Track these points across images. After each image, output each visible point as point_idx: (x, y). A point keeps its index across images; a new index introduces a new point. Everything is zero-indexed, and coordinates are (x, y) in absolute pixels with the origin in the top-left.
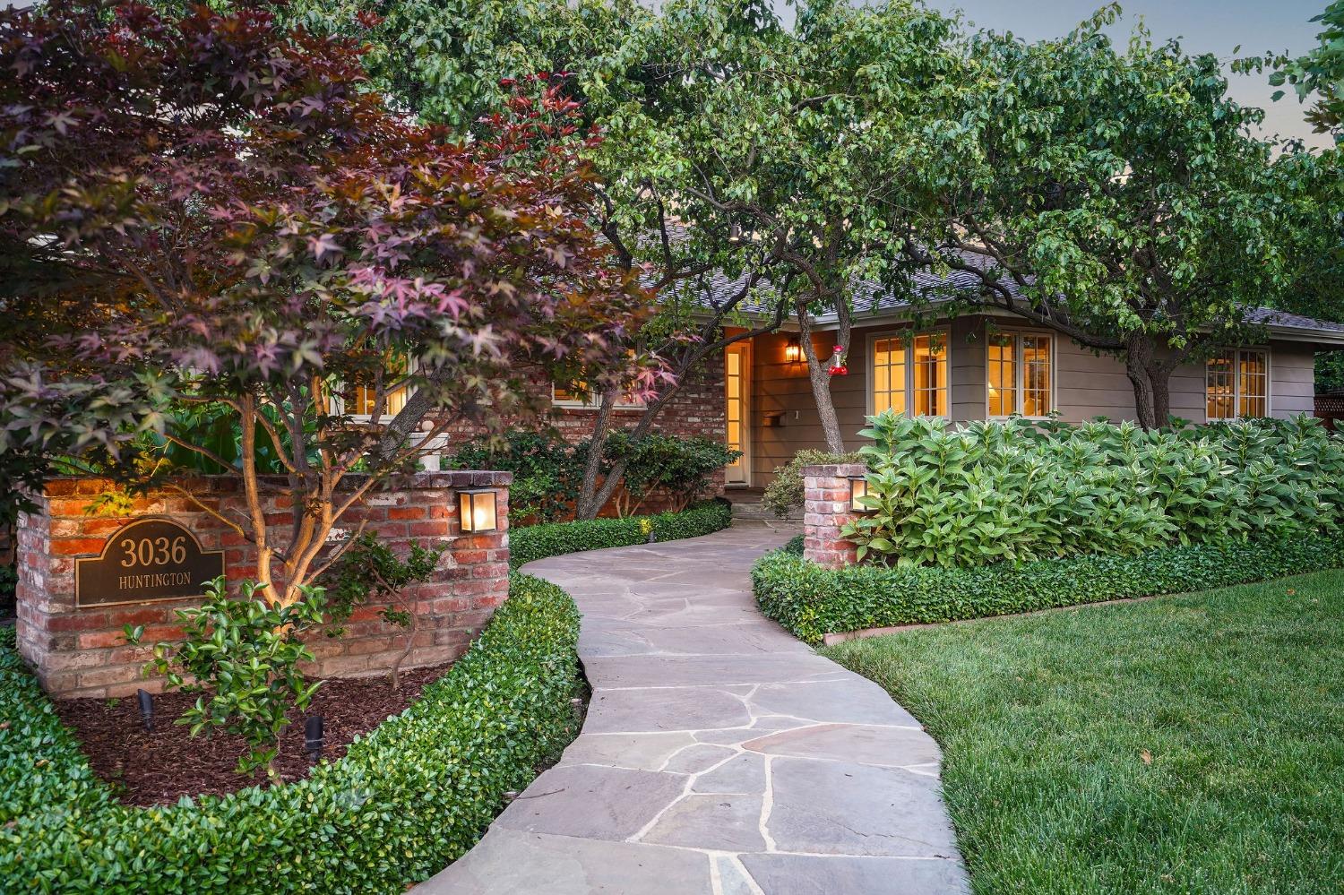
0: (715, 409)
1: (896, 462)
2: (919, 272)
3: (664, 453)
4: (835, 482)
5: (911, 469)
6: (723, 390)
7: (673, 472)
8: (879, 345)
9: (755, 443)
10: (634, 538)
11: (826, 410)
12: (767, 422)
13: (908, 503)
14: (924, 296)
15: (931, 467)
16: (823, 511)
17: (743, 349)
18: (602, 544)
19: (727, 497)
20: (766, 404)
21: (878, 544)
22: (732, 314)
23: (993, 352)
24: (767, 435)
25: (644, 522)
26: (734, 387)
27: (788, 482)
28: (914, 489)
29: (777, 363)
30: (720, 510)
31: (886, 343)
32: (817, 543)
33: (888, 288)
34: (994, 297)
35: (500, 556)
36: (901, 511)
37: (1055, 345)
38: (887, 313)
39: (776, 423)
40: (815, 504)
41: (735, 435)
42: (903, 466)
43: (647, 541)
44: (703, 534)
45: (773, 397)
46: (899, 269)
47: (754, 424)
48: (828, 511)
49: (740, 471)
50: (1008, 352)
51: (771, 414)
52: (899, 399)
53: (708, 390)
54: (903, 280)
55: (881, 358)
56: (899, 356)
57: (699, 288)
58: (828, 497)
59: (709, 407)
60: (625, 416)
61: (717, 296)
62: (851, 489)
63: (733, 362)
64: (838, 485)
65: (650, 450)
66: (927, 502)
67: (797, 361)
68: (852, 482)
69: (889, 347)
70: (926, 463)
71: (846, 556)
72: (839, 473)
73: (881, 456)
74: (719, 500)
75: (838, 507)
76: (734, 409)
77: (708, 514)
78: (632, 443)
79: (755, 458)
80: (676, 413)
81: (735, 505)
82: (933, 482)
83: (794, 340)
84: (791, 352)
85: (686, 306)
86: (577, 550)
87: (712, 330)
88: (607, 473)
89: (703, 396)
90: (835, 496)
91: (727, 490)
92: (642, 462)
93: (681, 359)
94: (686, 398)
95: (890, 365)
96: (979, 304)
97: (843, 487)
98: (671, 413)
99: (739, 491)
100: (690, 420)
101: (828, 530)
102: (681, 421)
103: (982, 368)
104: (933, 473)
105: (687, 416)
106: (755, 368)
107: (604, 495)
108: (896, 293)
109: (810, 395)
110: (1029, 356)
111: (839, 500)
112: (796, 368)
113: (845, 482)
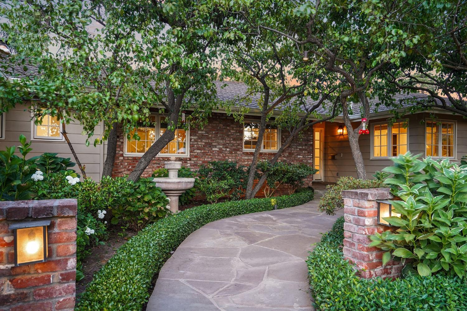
0: (308, 153)
1: (416, 191)
2: (397, 94)
3: (284, 171)
4: (367, 204)
5: (428, 197)
6: (313, 145)
7: (287, 178)
8: (376, 127)
9: (325, 165)
10: (268, 208)
11: (357, 153)
12: (330, 158)
13: (427, 224)
14: (400, 103)
15: (446, 196)
16: (357, 223)
17: (321, 130)
18: (252, 211)
19: (313, 187)
20: (330, 151)
21: (400, 253)
22: (314, 114)
23: (428, 130)
24: (330, 162)
25: (273, 200)
26: (317, 144)
27: (333, 196)
28: (430, 213)
29: (334, 135)
30: (309, 193)
31: (379, 127)
32: (352, 244)
33: (383, 102)
34: (436, 102)
35: (66, 278)
36: (420, 230)
37: (456, 127)
38: (382, 114)
39: (333, 158)
40: (351, 217)
41: (318, 162)
42: (421, 194)
43: (274, 209)
44: (301, 204)
45: (332, 148)
46: (388, 93)
47: (325, 158)
48: (361, 223)
49: (320, 175)
50: (434, 130)
51: (332, 155)
52: (384, 149)
53: (306, 145)
54: (390, 98)
55: (377, 133)
56: (385, 132)
57: (300, 104)
58: (361, 214)
59: (306, 152)
60: (272, 155)
61: (307, 107)
62: (379, 208)
63: (317, 135)
64: (369, 206)
65: (277, 169)
66: (444, 224)
67: (342, 134)
68: (379, 204)
69: (381, 128)
70: (441, 193)
71: (374, 256)
72: (370, 197)
73: (403, 186)
74: (310, 188)
75: (369, 221)
76: (317, 153)
77: (303, 195)
78: (270, 166)
79: (325, 171)
80: (293, 154)
81: (315, 191)
82: (446, 209)
83: (341, 126)
84: (340, 131)
85: (295, 110)
86: (240, 214)
87: (305, 120)
88: (260, 178)
89: (304, 147)
90: (367, 214)
91: (313, 183)
92: (274, 174)
93: (292, 131)
94: (297, 148)
95: (381, 135)
96: (426, 107)
97: (372, 207)
98: (291, 154)
99: (318, 184)
100: (299, 156)
101: (361, 237)
102: (295, 157)
103: (424, 136)
104: (446, 202)
105: (297, 155)
106: (326, 137)
107: (258, 188)
108: (386, 104)
109: (349, 148)
110: (443, 132)
111: (370, 216)
112: (342, 137)
113: (374, 204)
